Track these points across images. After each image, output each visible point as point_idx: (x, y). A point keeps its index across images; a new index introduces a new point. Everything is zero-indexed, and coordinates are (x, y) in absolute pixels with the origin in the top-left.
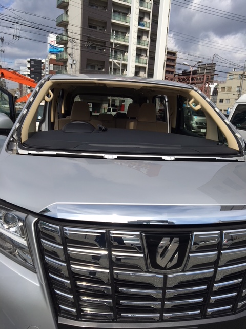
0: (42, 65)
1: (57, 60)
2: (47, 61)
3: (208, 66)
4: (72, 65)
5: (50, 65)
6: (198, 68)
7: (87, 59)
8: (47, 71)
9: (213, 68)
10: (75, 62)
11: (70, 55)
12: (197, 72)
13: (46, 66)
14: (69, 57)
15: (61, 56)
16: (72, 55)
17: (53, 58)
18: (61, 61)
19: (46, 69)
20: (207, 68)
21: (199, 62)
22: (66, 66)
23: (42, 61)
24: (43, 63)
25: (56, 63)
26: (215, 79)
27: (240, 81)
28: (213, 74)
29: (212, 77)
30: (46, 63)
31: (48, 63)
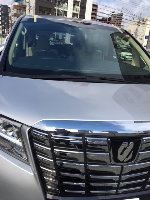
0: (9, 9)
1: (19, 6)
2: (12, 7)
3: (118, 15)
4: (29, 10)
5: (15, 9)
6: (112, 16)
7: (40, 6)
8: (12, 14)
9: (121, 17)
10: (31, 8)
11: (28, 3)
12: (111, 19)
13: (12, 10)
14: (27, 4)
15: (22, 3)
16: (29, 3)
17: (17, 5)
18: (22, 7)
19: (12, 12)
20: (118, 17)
21: (113, 12)
22: (25, 11)
23: (9, 7)
24: (9, 8)
25: (19, 8)
26: (122, 24)
27: (137, 26)
28: (121, 20)
29: (120, 22)
30: (12, 8)
31: (13, 8)
